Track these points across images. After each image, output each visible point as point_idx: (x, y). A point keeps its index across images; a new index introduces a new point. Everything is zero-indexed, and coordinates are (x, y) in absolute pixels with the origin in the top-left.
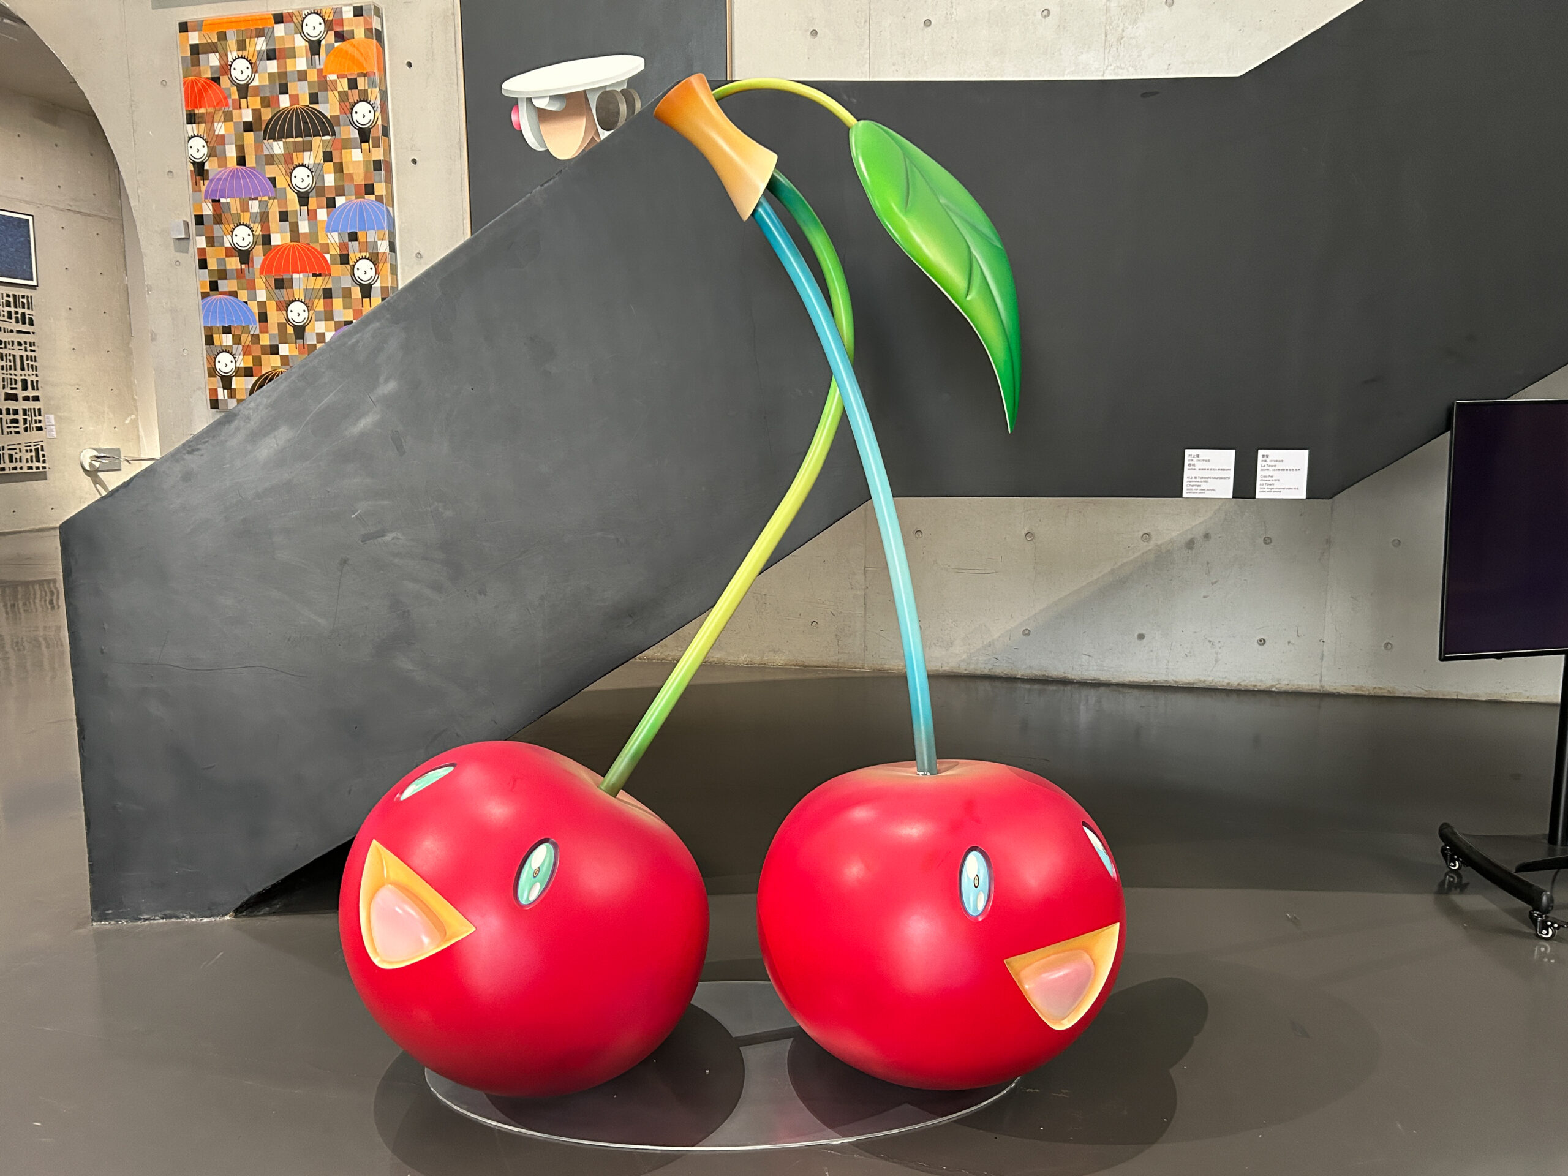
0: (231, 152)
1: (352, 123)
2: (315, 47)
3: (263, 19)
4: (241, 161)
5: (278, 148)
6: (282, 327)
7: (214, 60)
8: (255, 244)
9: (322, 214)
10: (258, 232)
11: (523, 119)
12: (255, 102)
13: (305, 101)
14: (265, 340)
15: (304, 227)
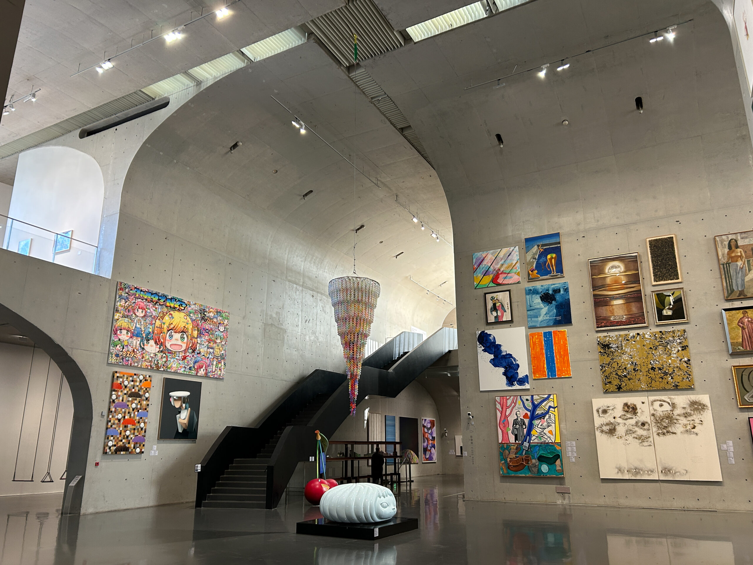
0: (121, 398)
1: (145, 396)
2: (141, 381)
3: (132, 374)
4: (123, 400)
5: (130, 399)
6: (124, 436)
7: (121, 380)
8: (122, 418)
9: (136, 413)
10: (123, 415)
11: (172, 400)
12: (128, 389)
13: (137, 391)
14: (120, 439)
15: (132, 415)
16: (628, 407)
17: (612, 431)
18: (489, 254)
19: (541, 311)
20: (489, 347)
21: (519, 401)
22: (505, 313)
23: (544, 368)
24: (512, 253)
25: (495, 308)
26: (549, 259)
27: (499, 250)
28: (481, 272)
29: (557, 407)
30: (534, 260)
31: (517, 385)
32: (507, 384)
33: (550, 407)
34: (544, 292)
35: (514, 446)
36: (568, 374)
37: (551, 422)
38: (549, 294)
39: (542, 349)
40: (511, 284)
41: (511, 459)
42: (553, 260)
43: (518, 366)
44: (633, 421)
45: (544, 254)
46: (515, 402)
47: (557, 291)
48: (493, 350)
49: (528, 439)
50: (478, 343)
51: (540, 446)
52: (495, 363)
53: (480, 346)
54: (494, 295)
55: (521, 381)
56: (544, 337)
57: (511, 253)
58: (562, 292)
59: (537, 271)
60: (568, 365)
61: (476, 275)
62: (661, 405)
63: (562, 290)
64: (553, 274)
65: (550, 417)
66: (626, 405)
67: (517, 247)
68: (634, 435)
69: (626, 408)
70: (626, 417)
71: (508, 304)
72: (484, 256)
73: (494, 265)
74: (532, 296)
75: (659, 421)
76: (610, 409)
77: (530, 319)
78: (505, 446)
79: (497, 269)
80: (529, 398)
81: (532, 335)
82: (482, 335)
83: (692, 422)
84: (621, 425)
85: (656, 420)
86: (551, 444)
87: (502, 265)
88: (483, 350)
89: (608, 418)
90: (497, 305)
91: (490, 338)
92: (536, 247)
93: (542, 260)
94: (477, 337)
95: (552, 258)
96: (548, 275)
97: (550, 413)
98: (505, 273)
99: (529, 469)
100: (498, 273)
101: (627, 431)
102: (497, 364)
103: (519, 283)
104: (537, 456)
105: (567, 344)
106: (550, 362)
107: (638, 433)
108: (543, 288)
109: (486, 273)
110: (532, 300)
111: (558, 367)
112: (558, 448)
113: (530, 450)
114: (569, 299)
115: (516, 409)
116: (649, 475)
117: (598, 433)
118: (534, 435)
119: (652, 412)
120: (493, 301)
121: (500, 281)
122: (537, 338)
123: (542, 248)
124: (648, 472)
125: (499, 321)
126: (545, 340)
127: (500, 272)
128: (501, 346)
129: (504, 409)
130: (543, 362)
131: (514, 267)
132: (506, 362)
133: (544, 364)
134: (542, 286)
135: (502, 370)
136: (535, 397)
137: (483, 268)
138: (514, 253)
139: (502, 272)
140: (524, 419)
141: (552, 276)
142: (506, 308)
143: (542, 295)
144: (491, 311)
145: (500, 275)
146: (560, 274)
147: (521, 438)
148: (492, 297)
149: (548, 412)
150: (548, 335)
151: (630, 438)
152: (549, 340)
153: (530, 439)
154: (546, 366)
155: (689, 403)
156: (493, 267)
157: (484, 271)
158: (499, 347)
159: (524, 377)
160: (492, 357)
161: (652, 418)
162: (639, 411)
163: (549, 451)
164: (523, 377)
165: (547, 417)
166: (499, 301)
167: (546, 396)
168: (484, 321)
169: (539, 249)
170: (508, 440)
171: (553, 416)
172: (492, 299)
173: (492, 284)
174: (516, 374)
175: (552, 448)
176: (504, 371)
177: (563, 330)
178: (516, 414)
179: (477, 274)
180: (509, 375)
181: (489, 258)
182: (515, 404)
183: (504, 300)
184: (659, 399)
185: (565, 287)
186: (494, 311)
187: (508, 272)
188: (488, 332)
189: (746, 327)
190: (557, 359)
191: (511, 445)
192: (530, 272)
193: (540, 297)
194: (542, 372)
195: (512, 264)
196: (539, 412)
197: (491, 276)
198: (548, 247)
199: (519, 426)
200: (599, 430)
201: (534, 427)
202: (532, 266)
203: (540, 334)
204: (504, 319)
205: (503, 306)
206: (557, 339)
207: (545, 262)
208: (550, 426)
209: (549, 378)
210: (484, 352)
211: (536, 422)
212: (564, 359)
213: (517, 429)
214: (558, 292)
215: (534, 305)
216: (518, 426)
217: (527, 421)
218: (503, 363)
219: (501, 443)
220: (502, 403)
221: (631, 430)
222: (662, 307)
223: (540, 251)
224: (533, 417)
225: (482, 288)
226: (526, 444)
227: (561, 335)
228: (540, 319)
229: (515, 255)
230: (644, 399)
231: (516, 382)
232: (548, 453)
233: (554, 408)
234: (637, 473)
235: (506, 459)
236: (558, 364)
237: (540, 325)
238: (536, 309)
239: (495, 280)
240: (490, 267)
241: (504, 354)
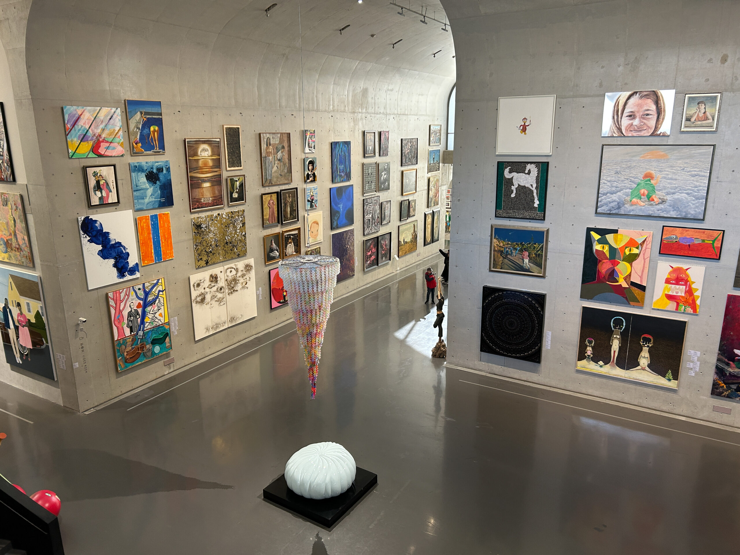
16: (212, 278)
17: (203, 300)
18: (86, 111)
19: (147, 192)
20: (95, 236)
21: (132, 293)
22: (110, 193)
23: (152, 253)
24: (114, 116)
25: (98, 187)
26: (152, 131)
27: (99, 108)
28: (78, 135)
29: (165, 289)
30: (138, 131)
31: (128, 275)
32: (118, 277)
33: (160, 291)
34: (149, 170)
35: (130, 338)
36: (171, 256)
37: (161, 305)
38: (153, 172)
39: (149, 233)
40: (114, 157)
41: (127, 352)
42: (156, 133)
43: (128, 254)
44: (215, 289)
45: (147, 124)
46: (128, 294)
47: (160, 170)
48: (101, 239)
49: (142, 328)
50: (82, 232)
51: (153, 330)
52: (104, 254)
53: (84, 236)
54: (97, 169)
55: (132, 271)
56: (151, 220)
57: (112, 116)
58: (165, 172)
59: (141, 144)
60: (171, 248)
61: (71, 139)
62: (231, 272)
63: (164, 169)
64: (156, 149)
65: (159, 301)
66: (211, 276)
67: (119, 109)
68: (216, 299)
69: (211, 279)
70: (211, 286)
71: (113, 183)
72: (80, 113)
73: (93, 129)
74: (137, 174)
75: (230, 284)
76: (201, 282)
77: (136, 201)
78: (121, 341)
79: (97, 134)
80: (141, 287)
81: (141, 219)
82: (86, 222)
83: (245, 280)
84: (208, 293)
85: (228, 284)
86: (161, 326)
87: (103, 130)
88: (88, 241)
89: (201, 290)
90: (102, 182)
91: (97, 225)
92: (139, 113)
93: (146, 131)
94: (80, 224)
95: (154, 131)
96: (152, 150)
97: (159, 297)
98: (107, 142)
99: (145, 356)
100: (99, 140)
101: (212, 297)
102: (106, 255)
103: (122, 156)
104: (150, 341)
105: (170, 227)
106: (157, 246)
107: (218, 297)
108: (148, 165)
109: (84, 138)
110: (137, 178)
111: (164, 250)
112: (167, 327)
113: (145, 337)
114: (170, 180)
115: (130, 301)
116: (223, 326)
117: (194, 304)
118: (147, 322)
119: (226, 278)
120: (96, 177)
121: (102, 151)
122: (145, 223)
123: (145, 116)
124: (223, 324)
125: (104, 203)
126: (151, 223)
127: (101, 140)
128: (109, 234)
129: (118, 304)
130: (151, 247)
131: (117, 136)
132: (115, 252)
133: (151, 249)
134: (147, 163)
135: (112, 261)
136: (147, 285)
137: (79, 130)
138: (116, 117)
139: (104, 140)
140: (138, 309)
141: (155, 152)
142: (111, 187)
143: (147, 173)
144: (95, 191)
145: (102, 144)
146: (162, 150)
147: (135, 328)
148: (94, 172)
149: (157, 297)
150: (154, 218)
151: (213, 302)
152: (155, 223)
153: (144, 327)
154: (153, 251)
155: (245, 266)
156: (92, 130)
157: (80, 135)
158: (107, 235)
159: (135, 265)
160: (100, 247)
161: (226, 282)
162: (219, 279)
163: (160, 333)
164: (133, 265)
165: (157, 302)
166: (103, 178)
167: (155, 282)
168: (84, 203)
169: (142, 117)
170: (124, 335)
171: (162, 299)
172: (95, 174)
173: (92, 155)
174: (127, 263)
175: (162, 328)
176: (114, 263)
177: (166, 213)
178: (130, 306)
179: (71, 137)
180: (120, 266)
181: (86, 117)
182: (129, 296)
183: (109, 175)
184: (230, 267)
185: (167, 166)
186: (97, 190)
187: (110, 141)
188: (93, 217)
189: (271, 207)
190: (162, 243)
191: (127, 339)
192: (134, 144)
193: (146, 175)
194: (150, 258)
195: (114, 130)
196: (150, 298)
197: (91, 143)
198: (151, 117)
199: (134, 317)
200: (194, 302)
201: (147, 314)
202: (136, 137)
203: (147, 218)
204: (110, 201)
205: (107, 184)
206: (162, 222)
207: (149, 134)
208: (160, 309)
209: (156, 263)
210: (90, 243)
211: (148, 309)
212: (168, 242)
213: (131, 321)
214: (161, 172)
215: (140, 184)
216: (132, 318)
217: (140, 310)
218: (113, 254)
219: (117, 340)
220: (115, 298)
221: (214, 296)
222: (232, 191)
223: (143, 120)
224: (146, 304)
225: (79, 158)
226: (141, 333)
227: (165, 218)
228: (147, 200)
229: (117, 120)
230: (221, 269)
231: (127, 273)
232: (159, 334)
233: (163, 291)
234: (217, 327)
235: (122, 355)
236: (163, 247)
237: (146, 207)
238: (142, 189)
239: (95, 149)
240: (88, 131)
241: (113, 242)
